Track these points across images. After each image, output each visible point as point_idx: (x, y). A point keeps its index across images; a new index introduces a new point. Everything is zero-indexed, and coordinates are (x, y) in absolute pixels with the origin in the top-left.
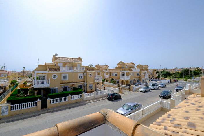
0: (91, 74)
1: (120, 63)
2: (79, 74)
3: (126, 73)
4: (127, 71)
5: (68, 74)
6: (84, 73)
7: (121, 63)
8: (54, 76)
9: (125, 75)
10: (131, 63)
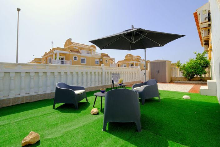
0: (106, 61)
1: (127, 55)
2: (95, 59)
3: (136, 63)
4: (136, 62)
5: (86, 58)
6: (100, 59)
7: (129, 56)
8: (74, 57)
9: (135, 65)
10: (137, 56)
